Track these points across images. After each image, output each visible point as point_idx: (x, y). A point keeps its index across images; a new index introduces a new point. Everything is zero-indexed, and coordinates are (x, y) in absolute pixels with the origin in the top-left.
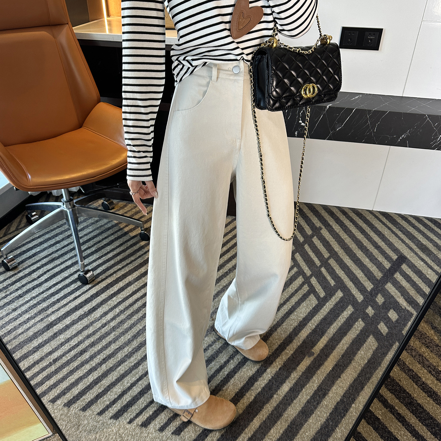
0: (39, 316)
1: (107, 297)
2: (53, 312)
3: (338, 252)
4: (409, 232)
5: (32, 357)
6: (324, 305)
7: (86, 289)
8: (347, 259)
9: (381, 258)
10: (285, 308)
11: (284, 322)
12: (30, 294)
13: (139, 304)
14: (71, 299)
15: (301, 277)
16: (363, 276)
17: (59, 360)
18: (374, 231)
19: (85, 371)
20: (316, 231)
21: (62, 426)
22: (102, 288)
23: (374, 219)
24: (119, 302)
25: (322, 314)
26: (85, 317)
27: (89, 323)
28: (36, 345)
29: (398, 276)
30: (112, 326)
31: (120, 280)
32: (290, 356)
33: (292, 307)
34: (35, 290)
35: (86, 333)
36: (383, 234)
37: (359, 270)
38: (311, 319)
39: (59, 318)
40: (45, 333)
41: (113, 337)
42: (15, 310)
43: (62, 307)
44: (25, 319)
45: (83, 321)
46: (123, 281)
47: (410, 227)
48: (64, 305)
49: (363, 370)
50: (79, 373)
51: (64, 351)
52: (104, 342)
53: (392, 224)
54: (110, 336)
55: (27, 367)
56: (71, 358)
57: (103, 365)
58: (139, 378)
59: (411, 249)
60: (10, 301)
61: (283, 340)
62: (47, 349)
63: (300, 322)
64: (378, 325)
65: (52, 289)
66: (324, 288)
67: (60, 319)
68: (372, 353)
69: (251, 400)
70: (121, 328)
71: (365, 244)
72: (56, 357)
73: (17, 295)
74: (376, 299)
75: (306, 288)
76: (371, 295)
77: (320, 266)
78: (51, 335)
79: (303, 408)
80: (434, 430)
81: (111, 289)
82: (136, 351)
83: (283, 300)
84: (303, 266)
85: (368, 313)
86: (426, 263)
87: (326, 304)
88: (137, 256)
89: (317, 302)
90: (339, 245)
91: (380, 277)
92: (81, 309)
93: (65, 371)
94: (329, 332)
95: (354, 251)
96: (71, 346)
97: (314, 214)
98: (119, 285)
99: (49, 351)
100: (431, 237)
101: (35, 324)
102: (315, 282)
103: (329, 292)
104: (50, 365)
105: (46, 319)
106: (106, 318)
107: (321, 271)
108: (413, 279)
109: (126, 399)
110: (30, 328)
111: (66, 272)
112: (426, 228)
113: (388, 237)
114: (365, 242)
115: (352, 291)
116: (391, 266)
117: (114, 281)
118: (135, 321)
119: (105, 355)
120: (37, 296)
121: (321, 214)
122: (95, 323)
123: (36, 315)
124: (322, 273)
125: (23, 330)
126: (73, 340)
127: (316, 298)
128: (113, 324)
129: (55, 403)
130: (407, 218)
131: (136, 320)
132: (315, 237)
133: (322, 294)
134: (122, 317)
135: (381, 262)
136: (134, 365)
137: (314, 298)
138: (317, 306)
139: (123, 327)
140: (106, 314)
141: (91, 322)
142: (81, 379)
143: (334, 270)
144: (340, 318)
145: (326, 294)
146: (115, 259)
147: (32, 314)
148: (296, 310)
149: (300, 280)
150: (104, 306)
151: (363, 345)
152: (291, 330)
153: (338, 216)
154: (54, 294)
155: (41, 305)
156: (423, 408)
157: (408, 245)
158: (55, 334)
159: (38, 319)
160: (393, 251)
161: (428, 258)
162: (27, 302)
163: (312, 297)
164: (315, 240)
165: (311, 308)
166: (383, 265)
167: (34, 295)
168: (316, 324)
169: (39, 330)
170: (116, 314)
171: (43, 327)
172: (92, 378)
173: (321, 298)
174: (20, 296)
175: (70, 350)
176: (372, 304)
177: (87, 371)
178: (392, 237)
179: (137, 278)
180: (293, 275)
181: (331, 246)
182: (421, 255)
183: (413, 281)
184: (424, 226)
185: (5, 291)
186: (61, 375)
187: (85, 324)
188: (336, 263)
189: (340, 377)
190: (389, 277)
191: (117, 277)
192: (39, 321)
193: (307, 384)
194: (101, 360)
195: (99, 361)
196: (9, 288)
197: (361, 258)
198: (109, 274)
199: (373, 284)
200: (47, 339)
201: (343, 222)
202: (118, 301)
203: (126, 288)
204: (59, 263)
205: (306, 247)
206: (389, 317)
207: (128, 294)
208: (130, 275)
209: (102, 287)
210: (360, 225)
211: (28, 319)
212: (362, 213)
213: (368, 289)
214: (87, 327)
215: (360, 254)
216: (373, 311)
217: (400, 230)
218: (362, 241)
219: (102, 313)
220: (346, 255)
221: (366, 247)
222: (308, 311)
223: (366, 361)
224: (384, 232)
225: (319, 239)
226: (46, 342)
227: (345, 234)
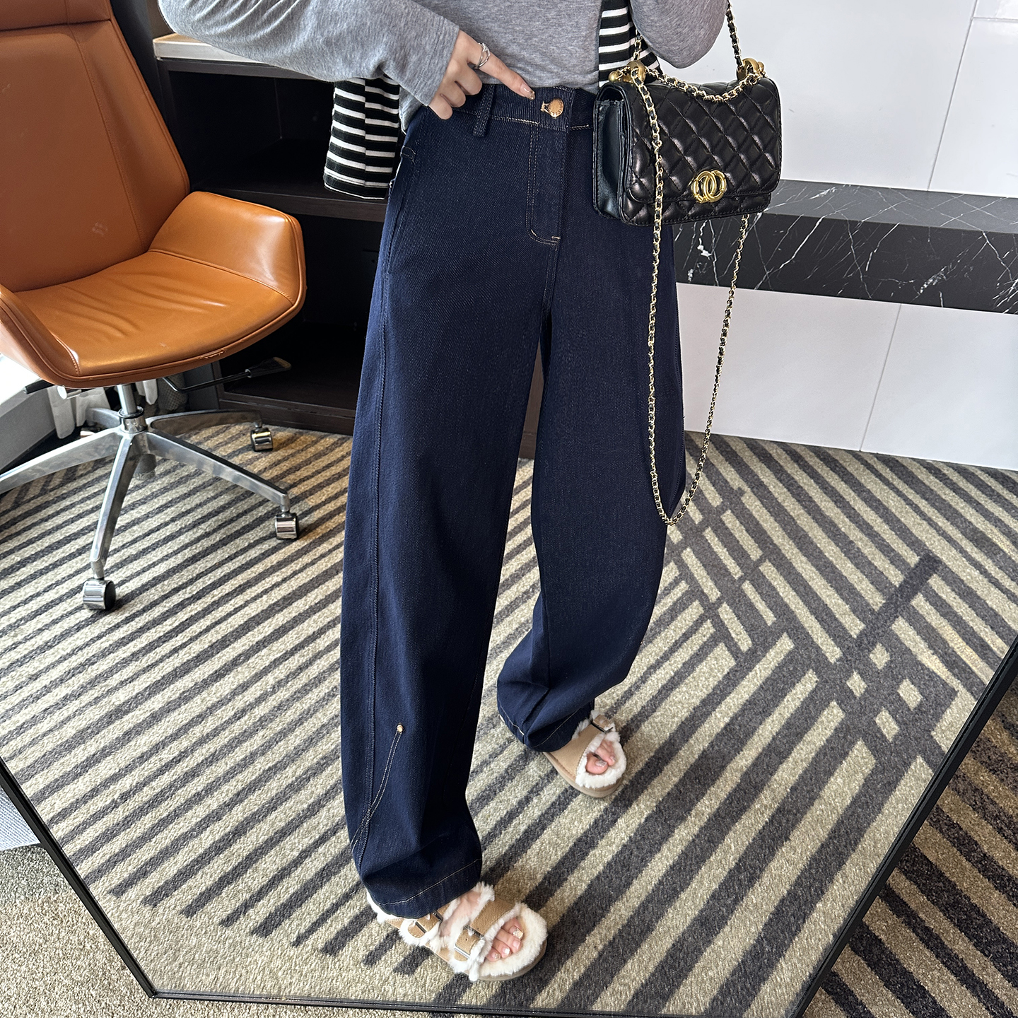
0: (90, 692)
1: (247, 647)
2: (122, 683)
3: (781, 548)
4: (945, 500)
5: (71, 786)
6: (750, 669)
7: (198, 631)
8: (801, 562)
9: (880, 562)
10: (659, 676)
11: (656, 708)
12: (70, 640)
13: (320, 666)
14: (163, 653)
15: (696, 603)
16: (840, 601)
17: (134, 794)
18: (864, 500)
20: (732, 498)
21: (137, 952)
22: (237, 629)
23: (864, 471)
24: (275, 660)
25: (746, 689)
26: (195, 695)
27: (205, 708)
28: (83, 760)
29: (920, 602)
30: (259, 716)
31: (278, 608)
32: (672, 789)
33: (677, 673)
34: (82, 631)
35: (197, 732)
36: (884, 505)
37: (830, 588)
38: (720, 703)
39: (136, 697)
40: (103, 732)
41: (260, 743)
42: (34, 677)
43: (144, 671)
44: (58, 698)
45: (191, 704)
46: (285, 611)
47: (948, 491)
48: (148, 666)
49: (843, 822)
50: (182, 824)
51: (146, 774)
52: (239, 754)
53: (906, 482)
54: (252, 740)
55: (59, 810)
56: (162, 791)
58: (321, 838)
59: (950, 540)
60: (25, 657)
61: (655, 752)
62: (106, 768)
63: (694, 709)
64: (876, 716)
65: (121, 630)
66: (751, 630)
67: (137, 700)
68: (863, 781)
69: (579, 893)
70: (278, 720)
71: (843, 529)
72: (128, 787)
73: (41, 643)
74: (871, 656)
75: (709, 628)
76: (860, 646)
77: (740, 578)
78: (116, 736)
79: (701, 911)
80: (1009, 967)
81: (256, 630)
82: (314, 774)
83: (656, 658)
84: (702, 578)
85: (852, 687)
86: (985, 573)
87: (754, 666)
88: (318, 555)
89: (733, 663)
90: (784, 529)
91: (880, 605)
92: (186, 677)
93: (147, 821)
94: (761, 732)
95: (819, 545)
96: (162, 763)
97: (727, 460)
98: (274, 621)
99: (112, 772)
100: (997, 514)
101: (80, 711)
102: (729, 616)
103: (761, 639)
104: (114, 805)
105: (106, 700)
106: (244, 697)
107: (743, 591)
108: (955, 609)
109: (287, 888)
110: (69, 719)
111: (153, 590)
112: (983, 493)
113: (897, 514)
114: (844, 524)
115: (815, 638)
116: (905, 581)
117: (262, 611)
118: (311, 706)
119: (239, 784)
120: (87, 645)
121: (742, 460)
122: (220, 708)
123: (83, 689)
124: (745, 596)
125: (52, 724)
126: (168, 748)
127: (732, 653)
128: (260, 711)
129: (123, 898)
130: (940, 470)
131: (313, 701)
132: (729, 512)
133: (745, 644)
134: (283, 694)
135: (881, 569)
136: (308, 809)
137: (727, 652)
138: (733, 671)
139: (283, 719)
140: (244, 687)
141: (210, 705)
142: (184, 838)
143: (774, 589)
144: (788, 701)
145: (753, 645)
147: (75, 688)
148: (687, 681)
149: (695, 610)
150: (239, 669)
151: (841, 763)
152: (674, 727)
153: (782, 464)
154: (125, 640)
155: (95, 667)
156: (984, 916)
157: (944, 531)
158: (126, 733)
159: (86, 698)
160: (908, 546)
161: (990, 561)
162: (64, 659)
163: (721, 650)
164: (729, 518)
165: (720, 676)
166: (887, 578)
167: (80, 643)
168: (731, 714)
169: (90, 725)
170: (268, 687)
171: (98, 717)
172: (210, 837)
173: (742, 654)
174: (48, 646)
175: (161, 771)
176: (861, 667)
177: (199, 819)
178: (907, 512)
179: (316, 604)
180: (678, 600)
181: (765, 532)
182: (974, 555)
183: (955, 614)
184: (978, 489)
185: (13, 633)
186: (138, 831)
187: (197, 711)
188: (778, 571)
189: (787, 839)
190: (899, 606)
191: (271, 602)
192: (90, 704)
194: (230, 795)
195: (227, 799)
196: (22, 627)
197: (835, 562)
198: (253, 595)
199: (863, 620)
200: (106, 746)
201: (793, 478)
202: (272, 658)
203: (293, 628)
204: (139, 569)
205: (709, 534)
206: (900, 699)
207: (296, 642)
208: (300, 597)
209: (237, 626)
210: (832, 484)
211: (65, 698)
212: (837, 458)
213: (852, 633)
214: (201, 717)
215: (831, 551)
216: (863, 684)
217: (923, 497)
218: (836, 521)
219: (234, 687)
220: (800, 554)
221: (846, 536)
222: (713, 682)
223: (849, 802)
224: (888, 502)
225: (737, 517)
226: (105, 753)
227: (798, 506)
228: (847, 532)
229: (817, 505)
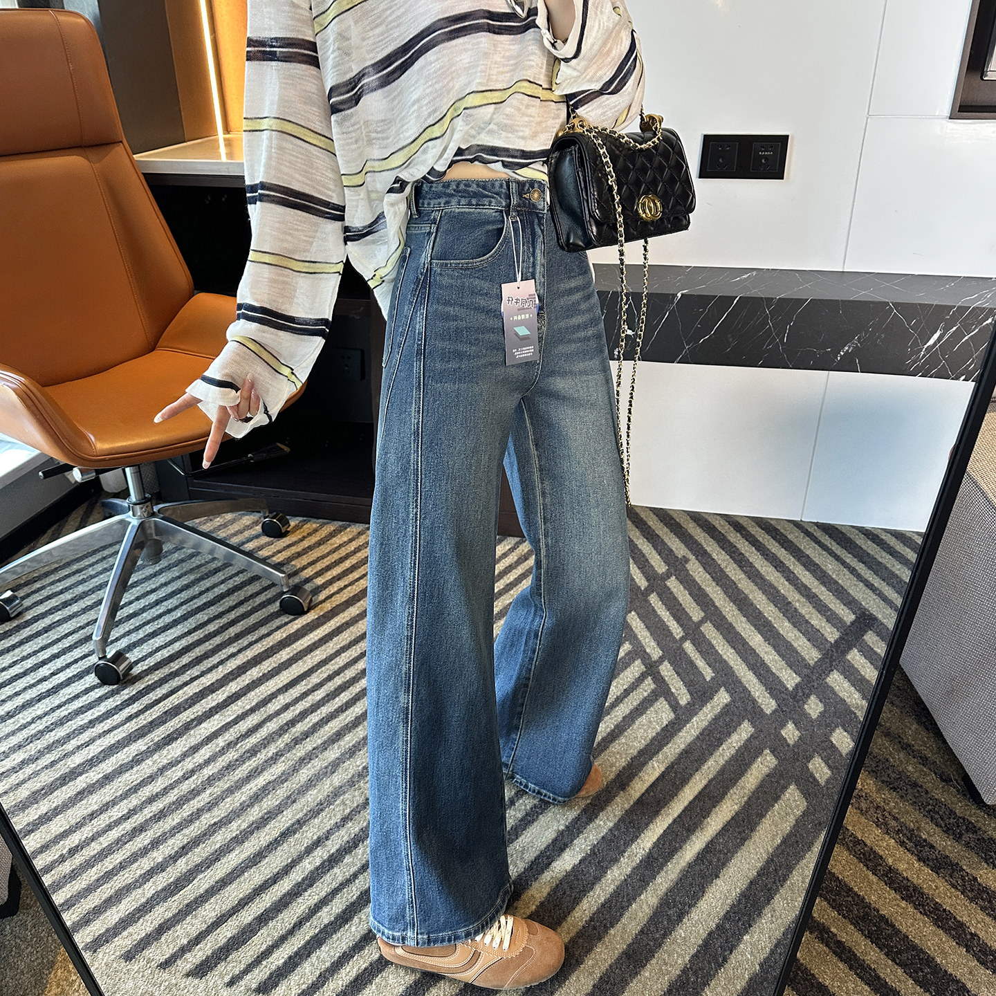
0: (47, 756)
1: (200, 713)
2: (79, 748)
3: (722, 610)
4: (881, 563)
6: (688, 721)
7: (154, 699)
8: (741, 622)
9: (817, 621)
13: (270, 728)
14: (120, 720)
15: (638, 662)
16: (777, 657)
17: (82, 849)
19: (139, 872)
20: (677, 565)
22: (192, 696)
24: (226, 724)
25: (683, 739)
26: (148, 757)
27: (155, 770)
28: (35, 818)
29: (855, 657)
30: (207, 776)
31: (231, 678)
32: (607, 833)
33: (617, 726)
35: (147, 792)
36: (821, 569)
37: (768, 646)
38: (658, 752)
39: (92, 759)
40: (56, 793)
41: (207, 800)
43: (100, 736)
45: (143, 766)
48: (104, 732)
49: (772, 860)
51: (95, 830)
52: (186, 811)
53: (844, 548)
54: (200, 798)
56: (109, 846)
57: (179, 861)
59: (886, 599)
63: (631, 759)
64: (809, 762)
66: (689, 685)
67: (92, 763)
68: (794, 822)
70: (226, 778)
71: (782, 591)
72: (77, 842)
74: (806, 707)
75: (649, 685)
76: (795, 698)
77: (681, 638)
78: (69, 795)
79: (629, 946)
81: (209, 697)
82: (258, 828)
84: (645, 639)
85: (786, 736)
87: (692, 719)
89: (672, 716)
90: (725, 593)
91: (816, 660)
95: (758, 606)
96: (112, 820)
98: (228, 689)
99: (62, 830)
101: (36, 774)
102: (669, 674)
103: (699, 694)
105: (62, 762)
106: (194, 758)
107: (683, 650)
110: (24, 782)
113: (834, 577)
114: (785, 588)
115: (752, 691)
116: (840, 638)
117: (217, 680)
118: (259, 765)
121: (687, 531)
122: (170, 769)
123: (41, 754)
124: (686, 654)
126: (118, 807)
127: (671, 706)
128: (208, 771)
130: (877, 536)
131: (262, 761)
132: (673, 578)
133: (684, 698)
134: (232, 755)
135: (818, 627)
137: (667, 706)
138: (671, 724)
139: (231, 777)
140: (195, 749)
141: (161, 767)
143: (713, 647)
144: (723, 749)
145: (692, 699)
146: (224, 634)
148: (626, 734)
149: (636, 668)
150: (192, 732)
151: (773, 806)
153: (725, 534)
154: (83, 709)
157: (880, 591)
158: (79, 793)
159: (43, 762)
160: (845, 605)
163: (661, 704)
164: (673, 584)
165: (659, 729)
166: (823, 635)
169: (45, 786)
170: (218, 749)
171: (52, 779)
173: (681, 707)
175: (109, 828)
176: (795, 717)
178: (844, 575)
179: (269, 671)
181: (708, 595)
186: (83, 883)
187: (149, 772)
188: (718, 631)
190: (835, 661)
191: (226, 672)
192: (46, 767)
193: (642, 893)
197: (773, 621)
199: (799, 674)
200: (59, 805)
205: (654, 599)
206: (833, 746)
207: (248, 707)
210: (773, 551)
211: (23, 762)
212: (779, 528)
213: (788, 686)
214: (151, 778)
215: (770, 611)
216: (797, 733)
217: (861, 561)
218: (776, 584)
219: (186, 749)
220: (740, 615)
221: (785, 598)
222: (651, 734)
223: (779, 841)
224: (826, 566)
225: (681, 583)
226: (57, 811)
227: (739, 571)
228: (786, 594)
229: (757, 570)
